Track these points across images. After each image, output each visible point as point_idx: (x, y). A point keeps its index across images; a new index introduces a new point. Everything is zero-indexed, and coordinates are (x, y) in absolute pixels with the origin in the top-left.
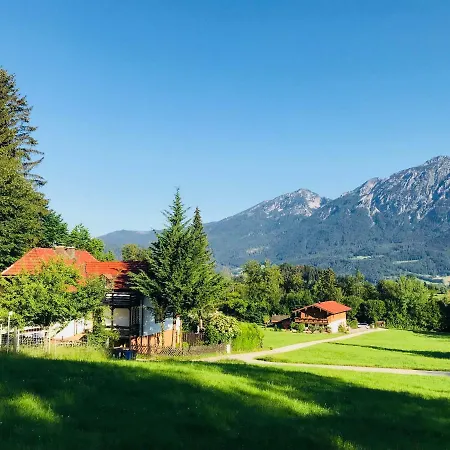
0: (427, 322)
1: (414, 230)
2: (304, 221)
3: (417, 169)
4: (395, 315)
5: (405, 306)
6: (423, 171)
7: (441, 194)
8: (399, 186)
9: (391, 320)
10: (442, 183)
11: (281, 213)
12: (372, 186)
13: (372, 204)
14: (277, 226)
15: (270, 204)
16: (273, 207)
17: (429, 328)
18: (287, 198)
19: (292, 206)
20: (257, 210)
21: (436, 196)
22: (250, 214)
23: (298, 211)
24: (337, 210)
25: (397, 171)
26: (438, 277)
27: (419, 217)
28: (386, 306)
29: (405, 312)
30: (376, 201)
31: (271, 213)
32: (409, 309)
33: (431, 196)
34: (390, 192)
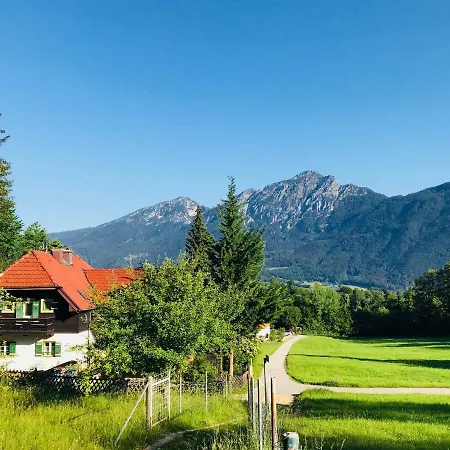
0: (340, 327)
1: (284, 239)
2: (183, 228)
3: (288, 182)
4: (311, 322)
5: (320, 312)
6: (293, 184)
7: (309, 206)
8: (272, 197)
9: (307, 326)
10: (310, 196)
11: (161, 220)
12: (247, 196)
13: (247, 213)
14: (156, 233)
15: (150, 210)
16: (153, 214)
17: (341, 333)
18: (167, 205)
19: (172, 213)
20: (135, 217)
21: (305, 208)
22: (129, 221)
23: (177, 218)
24: (215, 218)
25: (270, 183)
26: (306, 283)
27: (289, 227)
28: (302, 312)
29: (320, 318)
30: (251, 211)
31: (151, 220)
32: (323, 315)
33: (300, 208)
34: (264, 203)
